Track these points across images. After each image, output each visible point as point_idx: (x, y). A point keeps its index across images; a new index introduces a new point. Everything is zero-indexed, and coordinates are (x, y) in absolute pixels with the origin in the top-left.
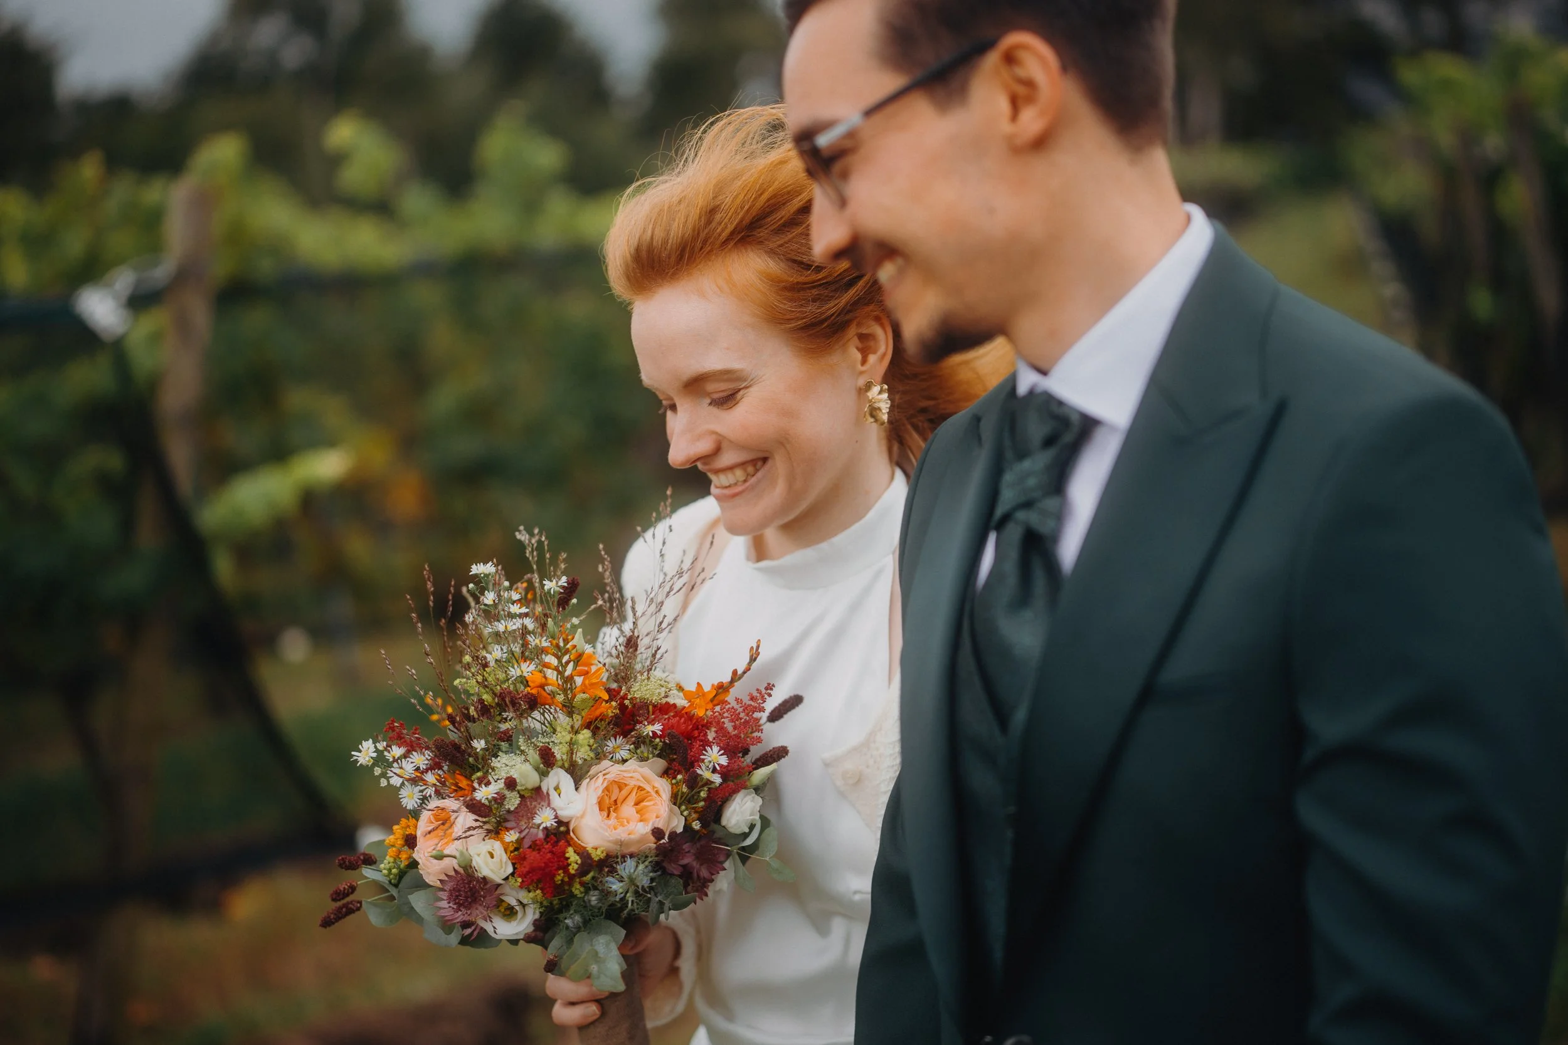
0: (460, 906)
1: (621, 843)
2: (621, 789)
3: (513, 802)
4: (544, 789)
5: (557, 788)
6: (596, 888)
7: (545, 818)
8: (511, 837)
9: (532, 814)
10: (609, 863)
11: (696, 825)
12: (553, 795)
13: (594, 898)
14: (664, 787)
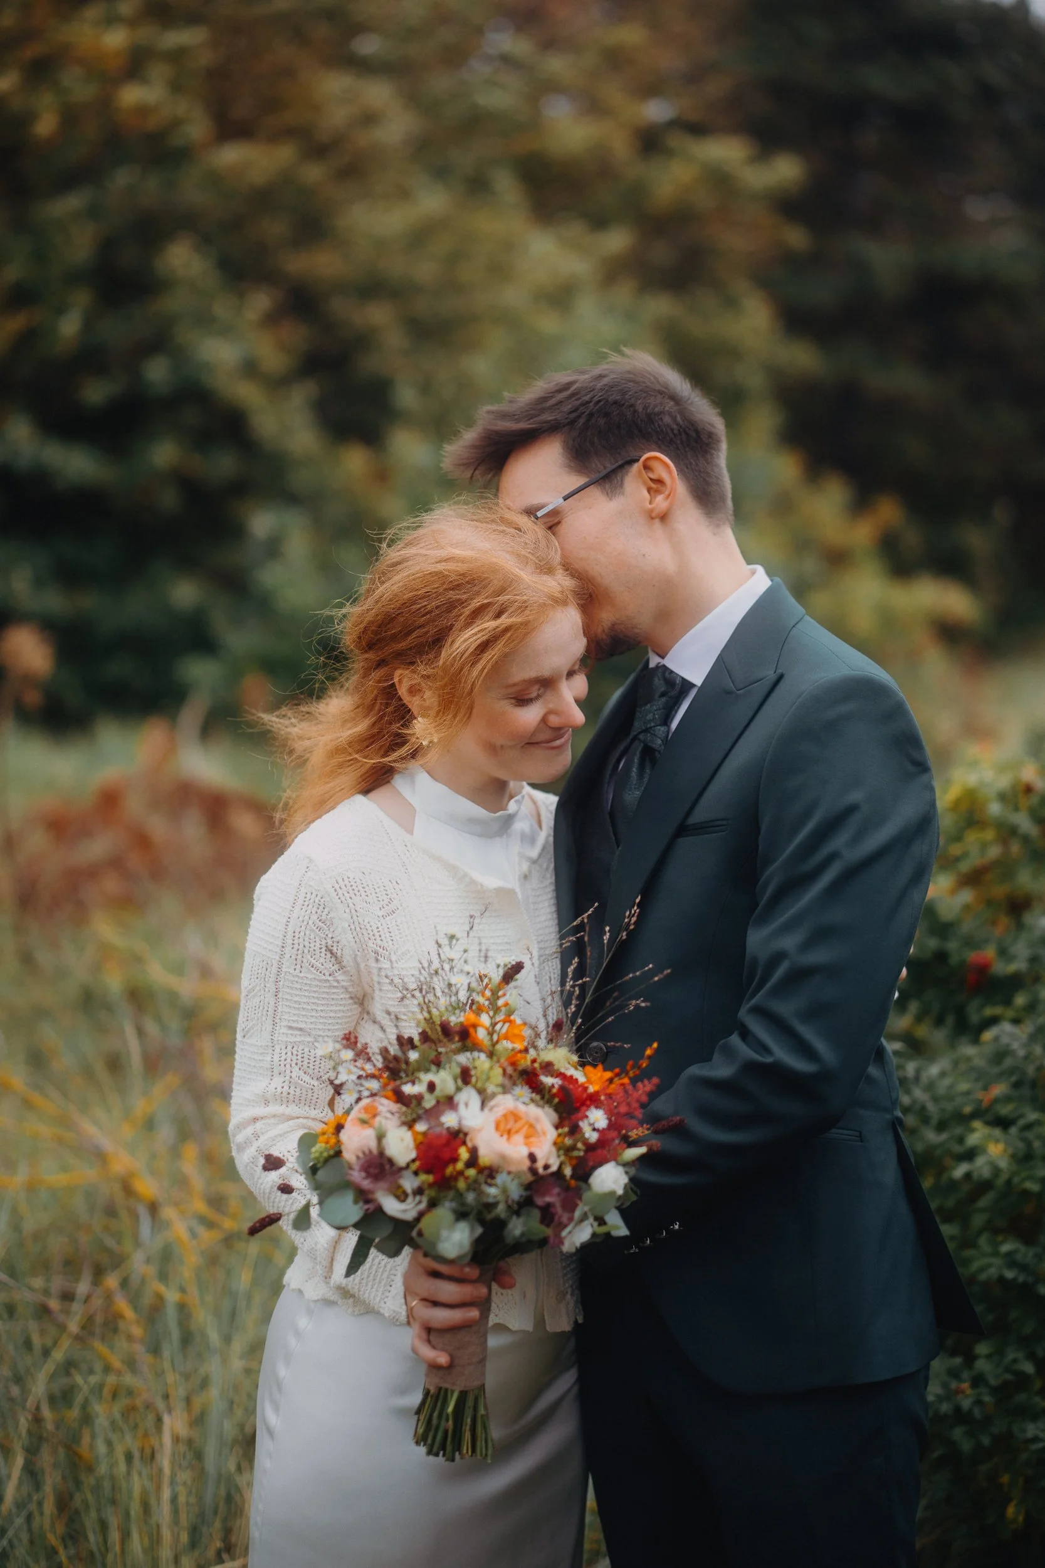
0: (369, 1175)
1: (503, 1157)
2: (516, 1121)
3: (429, 1102)
4: (456, 1099)
5: (466, 1105)
6: (474, 1190)
7: (449, 1120)
8: (421, 1127)
9: (441, 1113)
10: (490, 1173)
11: (568, 1171)
12: (462, 1107)
13: (470, 1197)
14: (552, 1134)
